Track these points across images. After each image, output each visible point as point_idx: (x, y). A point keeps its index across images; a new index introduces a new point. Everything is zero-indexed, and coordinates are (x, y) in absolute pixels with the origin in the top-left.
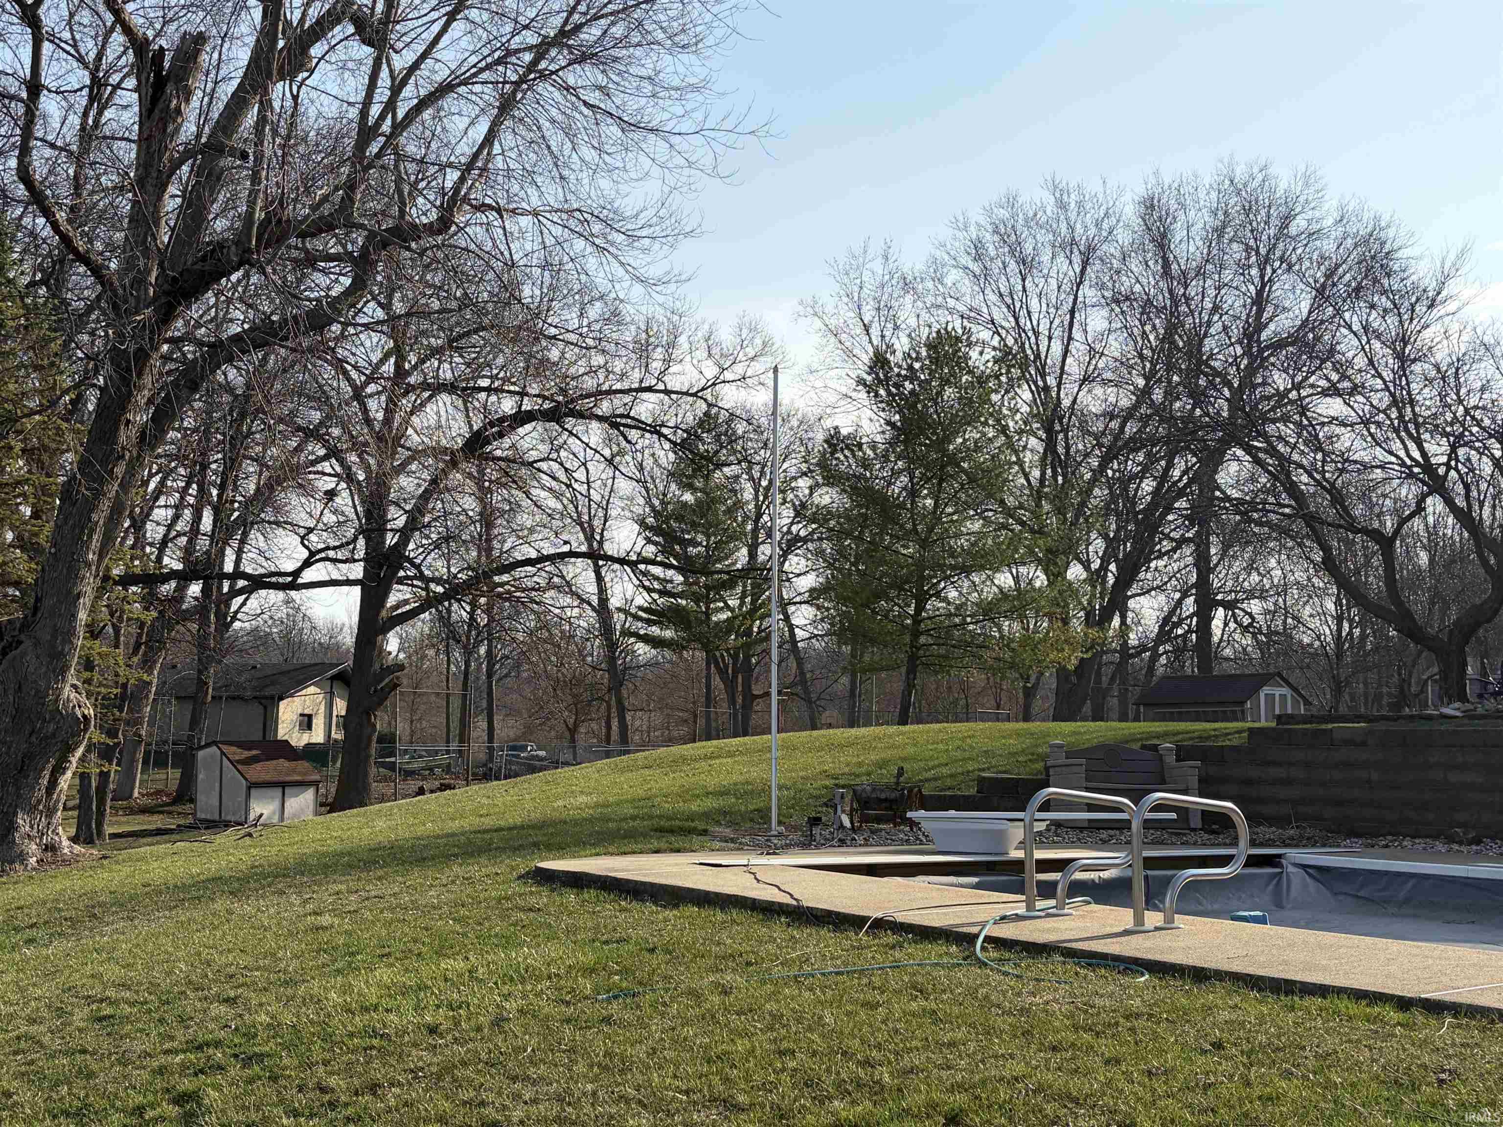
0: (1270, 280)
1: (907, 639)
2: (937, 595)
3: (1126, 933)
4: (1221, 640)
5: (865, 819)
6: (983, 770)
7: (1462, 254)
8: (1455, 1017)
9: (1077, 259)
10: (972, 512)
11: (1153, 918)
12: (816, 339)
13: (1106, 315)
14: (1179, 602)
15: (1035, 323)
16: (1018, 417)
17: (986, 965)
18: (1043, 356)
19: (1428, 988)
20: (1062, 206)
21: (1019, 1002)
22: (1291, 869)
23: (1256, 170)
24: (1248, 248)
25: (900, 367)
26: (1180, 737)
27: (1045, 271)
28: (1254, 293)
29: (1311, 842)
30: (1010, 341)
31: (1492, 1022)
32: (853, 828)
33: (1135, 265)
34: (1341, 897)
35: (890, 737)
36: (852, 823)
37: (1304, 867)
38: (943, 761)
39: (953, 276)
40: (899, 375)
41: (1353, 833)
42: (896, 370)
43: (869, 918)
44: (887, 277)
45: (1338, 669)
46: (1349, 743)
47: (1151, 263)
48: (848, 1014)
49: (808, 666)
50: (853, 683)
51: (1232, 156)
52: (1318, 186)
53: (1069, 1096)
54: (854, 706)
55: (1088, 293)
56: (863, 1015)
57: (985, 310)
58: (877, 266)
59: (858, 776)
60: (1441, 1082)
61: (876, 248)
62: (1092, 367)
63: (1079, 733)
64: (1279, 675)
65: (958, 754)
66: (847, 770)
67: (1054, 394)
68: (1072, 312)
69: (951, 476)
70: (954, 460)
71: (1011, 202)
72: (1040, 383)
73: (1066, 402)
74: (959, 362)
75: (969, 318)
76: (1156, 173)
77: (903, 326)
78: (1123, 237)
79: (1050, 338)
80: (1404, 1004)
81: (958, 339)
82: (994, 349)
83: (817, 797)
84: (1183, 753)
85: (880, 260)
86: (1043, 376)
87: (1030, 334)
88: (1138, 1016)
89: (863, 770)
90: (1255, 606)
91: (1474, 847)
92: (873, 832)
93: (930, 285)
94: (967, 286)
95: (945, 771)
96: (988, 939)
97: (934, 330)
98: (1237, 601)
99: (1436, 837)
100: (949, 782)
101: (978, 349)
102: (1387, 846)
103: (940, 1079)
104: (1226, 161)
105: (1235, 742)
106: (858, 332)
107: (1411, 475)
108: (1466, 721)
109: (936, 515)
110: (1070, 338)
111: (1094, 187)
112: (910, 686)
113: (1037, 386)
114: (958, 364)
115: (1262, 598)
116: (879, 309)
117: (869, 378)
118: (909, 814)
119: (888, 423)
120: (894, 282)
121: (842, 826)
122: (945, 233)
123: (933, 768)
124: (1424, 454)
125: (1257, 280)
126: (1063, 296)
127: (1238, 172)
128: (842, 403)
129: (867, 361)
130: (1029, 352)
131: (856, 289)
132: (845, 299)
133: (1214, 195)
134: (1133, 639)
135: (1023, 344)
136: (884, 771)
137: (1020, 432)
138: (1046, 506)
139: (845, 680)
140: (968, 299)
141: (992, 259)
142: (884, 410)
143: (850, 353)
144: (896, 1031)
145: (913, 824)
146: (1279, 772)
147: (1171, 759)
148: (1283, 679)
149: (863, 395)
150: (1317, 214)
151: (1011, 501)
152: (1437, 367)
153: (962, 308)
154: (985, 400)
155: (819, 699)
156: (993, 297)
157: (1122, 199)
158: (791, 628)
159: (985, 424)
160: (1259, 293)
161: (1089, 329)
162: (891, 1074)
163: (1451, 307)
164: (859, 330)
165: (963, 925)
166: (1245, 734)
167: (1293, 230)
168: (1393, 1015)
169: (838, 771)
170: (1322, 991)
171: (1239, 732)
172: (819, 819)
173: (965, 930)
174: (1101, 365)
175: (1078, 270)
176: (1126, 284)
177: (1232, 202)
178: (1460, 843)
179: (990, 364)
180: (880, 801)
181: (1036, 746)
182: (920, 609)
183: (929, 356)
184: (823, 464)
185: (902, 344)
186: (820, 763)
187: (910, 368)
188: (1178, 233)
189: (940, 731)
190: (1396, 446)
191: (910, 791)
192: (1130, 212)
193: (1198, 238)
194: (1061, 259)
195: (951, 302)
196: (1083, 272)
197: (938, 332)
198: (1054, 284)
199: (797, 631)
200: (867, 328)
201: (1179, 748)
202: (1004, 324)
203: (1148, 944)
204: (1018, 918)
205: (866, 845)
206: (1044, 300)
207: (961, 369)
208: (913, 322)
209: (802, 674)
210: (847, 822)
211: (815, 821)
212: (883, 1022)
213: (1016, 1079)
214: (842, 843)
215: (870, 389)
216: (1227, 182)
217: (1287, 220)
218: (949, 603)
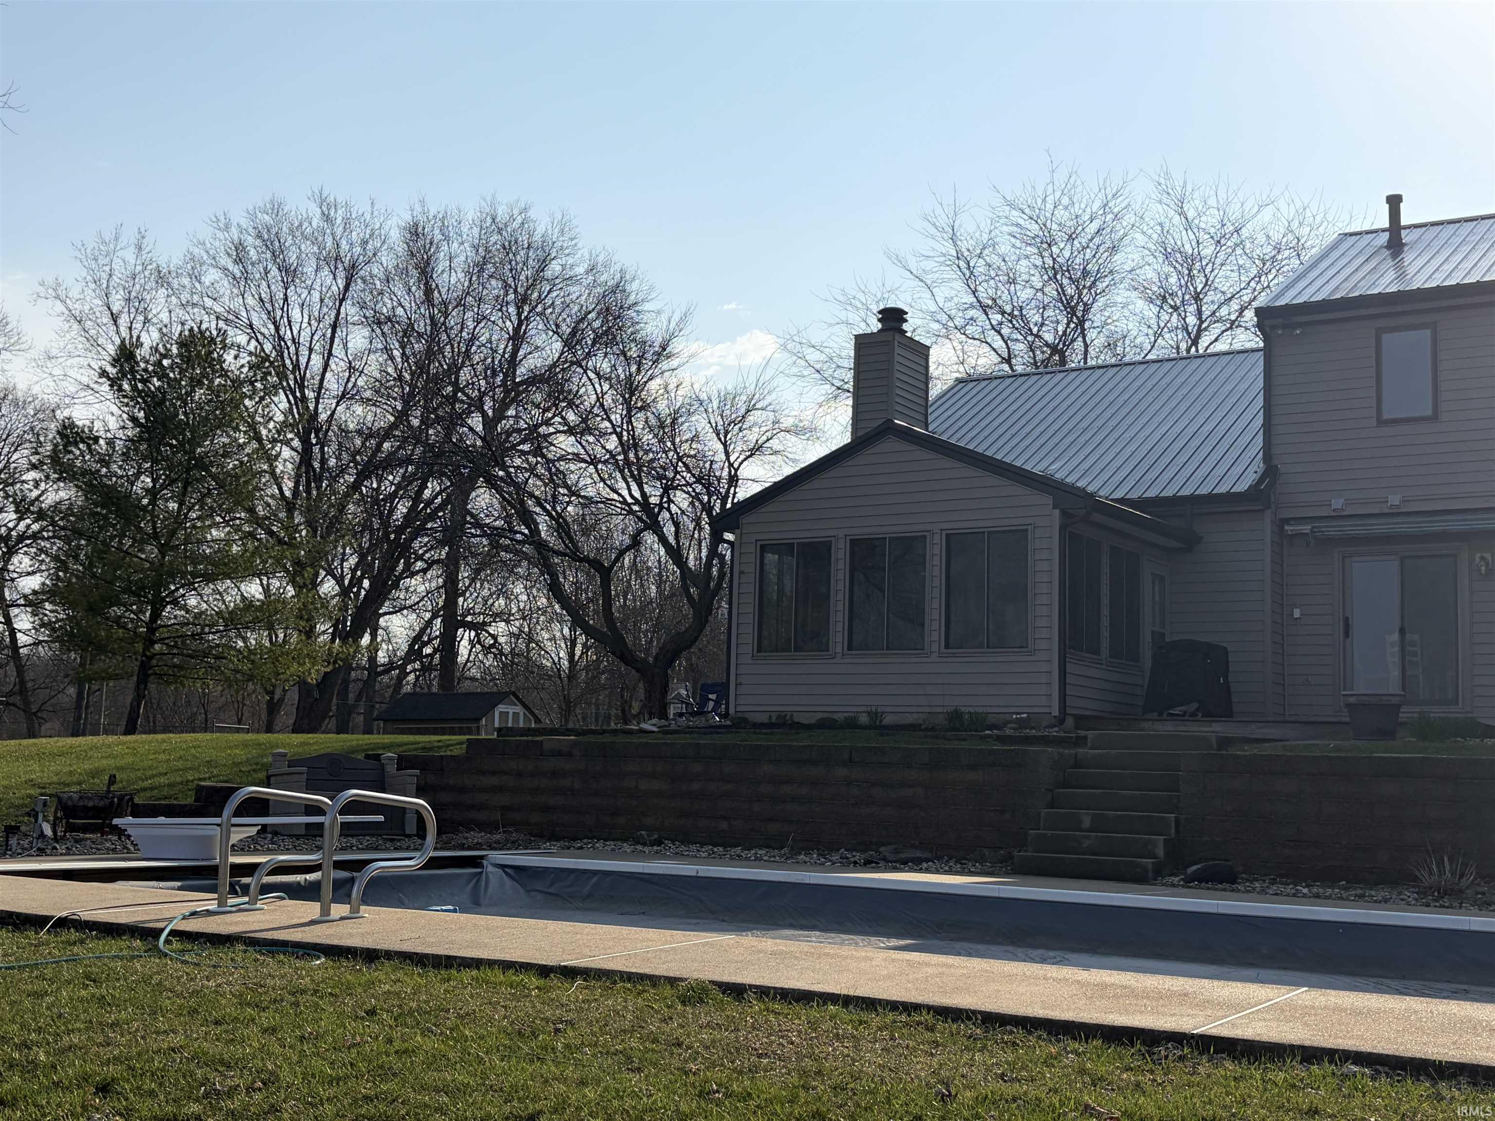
0: (527, 318)
1: (139, 647)
2: (175, 603)
3: (313, 923)
4: (468, 661)
5: (71, 828)
6: (204, 779)
7: (684, 319)
8: (585, 980)
9: (341, 274)
10: (218, 519)
11: (339, 910)
12: (59, 323)
13: (367, 334)
14: (429, 623)
15: (295, 332)
16: (271, 425)
17: (166, 955)
18: (302, 367)
19: (569, 957)
20: (327, 218)
21: (191, 986)
22: (490, 869)
23: (516, 212)
24: (506, 286)
25: (147, 362)
26: (405, 748)
27: (309, 282)
28: (511, 329)
29: (515, 845)
30: (268, 347)
31: (615, 983)
32: (56, 839)
33: (399, 289)
34: (533, 894)
35: (109, 746)
36: (55, 832)
37: (503, 867)
38: (163, 771)
39: (211, 276)
40: (145, 370)
41: (554, 837)
42: (142, 365)
43: (53, 917)
44: (139, 268)
45: (569, 690)
46: (559, 753)
47: (414, 289)
48: (12, 1003)
49: (29, 675)
50: (80, 694)
51: (494, 196)
52: (572, 234)
53: (222, 1062)
54: (80, 718)
55: (350, 310)
56: (27, 1003)
57: (244, 314)
58: (130, 255)
59: (68, 785)
60: (557, 1030)
61: (129, 236)
62: (350, 385)
63: (309, 744)
64: (514, 694)
65: (180, 764)
66: (55, 779)
67: (312, 406)
68: (334, 327)
69: (197, 480)
70: (202, 464)
71: (276, 209)
72: (298, 394)
73: (323, 417)
74: (214, 365)
75: (226, 320)
76: (422, 202)
77: (155, 320)
78: (387, 260)
79: (311, 350)
80: (544, 971)
81: (213, 340)
82: (251, 354)
83: (18, 807)
84: (404, 762)
85: (132, 249)
86: (302, 387)
87: (289, 343)
88: (303, 992)
89: (74, 779)
90: (499, 628)
91: (655, 848)
92: (77, 841)
93: (186, 281)
94: (225, 287)
95: (163, 780)
96: (173, 933)
97: (187, 327)
98: (484, 624)
99: (625, 840)
100: (166, 792)
101: (233, 352)
102: (581, 848)
103: (97, 1055)
104: (489, 199)
105: (456, 752)
106: (105, 321)
107: (631, 512)
108: (660, 735)
109: (178, 519)
110: (330, 354)
111: (361, 207)
112: (139, 696)
113: (295, 397)
114: (211, 366)
115: (507, 622)
116: (129, 299)
117: (112, 371)
118: (116, 821)
119: (134, 419)
120: (147, 273)
121: (42, 835)
122: (206, 232)
123: (152, 777)
124: (643, 493)
125: (514, 318)
126: (325, 310)
127: (500, 212)
128: (83, 394)
129: (112, 353)
130: (288, 362)
131: (105, 276)
132: (93, 286)
133: (476, 231)
134: (382, 657)
135: (282, 353)
136: (96, 781)
137: (274, 441)
138: (298, 519)
139: (72, 691)
140: (226, 299)
141: (253, 264)
142: (127, 405)
143: (94, 343)
144: (60, 1016)
145: (120, 832)
146: (494, 781)
147: (391, 768)
148: (517, 697)
149: (106, 387)
150: (571, 261)
151: (261, 511)
152: (658, 418)
153: (219, 309)
154: (236, 404)
155: (39, 710)
156: (250, 301)
157: (389, 223)
158: (13, 632)
159: (236, 429)
160: (516, 330)
161: (350, 345)
162: (47, 1053)
163: (674, 363)
164: (106, 319)
165: (150, 921)
166: (465, 746)
167: (548, 274)
168: (535, 981)
169: (45, 780)
170: (476, 963)
171: (461, 743)
172: (18, 828)
173: (151, 925)
174: (360, 382)
175: (341, 287)
176: (385, 307)
177: (493, 239)
178: (644, 844)
179: (245, 370)
180: (86, 808)
181: (262, 756)
182: (156, 615)
183: (180, 355)
184: (55, 458)
185: (150, 339)
186: (26, 773)
187: (159, 363)
188: (442, 265)
189: (164, 741)
190: (621, 485)
191: (121, 798)
192: (396, 236)
193: (459, 270)
194: (326, 271)
195: (208, 302)
196: (347, 288)
197: (191, 330)
198: (316, 296)
199: (19, 635)
200: (115, 318)
201: (401, 758)
202: (263, 330)
203: (331, 931)
204: (209, 913)
205: (69, 854)
206: (306, 312)
207: (214, 371)
208: (164, 317)
209: (22, 682)
210: (48, 830)
211: (11, 830)
212: (48, 1008)
213: (173, 1050)
214: (41, 852)
215: (114, 383)
216: (489, 220)
217: (543, 264)
218: (187, 611)
